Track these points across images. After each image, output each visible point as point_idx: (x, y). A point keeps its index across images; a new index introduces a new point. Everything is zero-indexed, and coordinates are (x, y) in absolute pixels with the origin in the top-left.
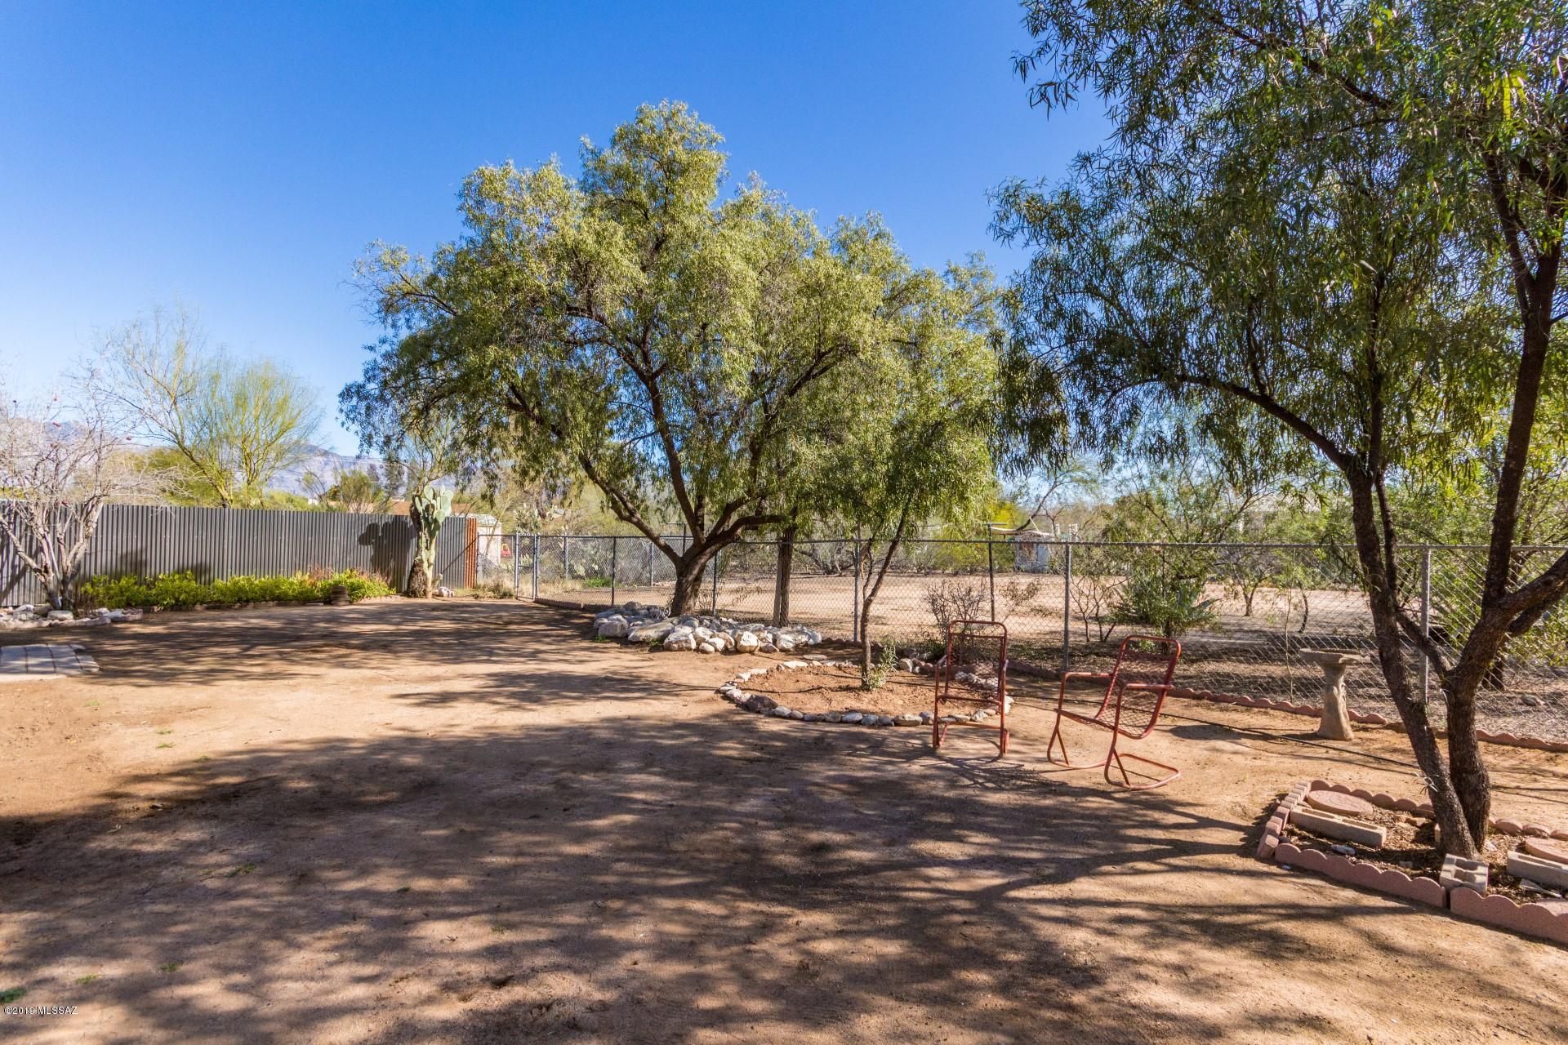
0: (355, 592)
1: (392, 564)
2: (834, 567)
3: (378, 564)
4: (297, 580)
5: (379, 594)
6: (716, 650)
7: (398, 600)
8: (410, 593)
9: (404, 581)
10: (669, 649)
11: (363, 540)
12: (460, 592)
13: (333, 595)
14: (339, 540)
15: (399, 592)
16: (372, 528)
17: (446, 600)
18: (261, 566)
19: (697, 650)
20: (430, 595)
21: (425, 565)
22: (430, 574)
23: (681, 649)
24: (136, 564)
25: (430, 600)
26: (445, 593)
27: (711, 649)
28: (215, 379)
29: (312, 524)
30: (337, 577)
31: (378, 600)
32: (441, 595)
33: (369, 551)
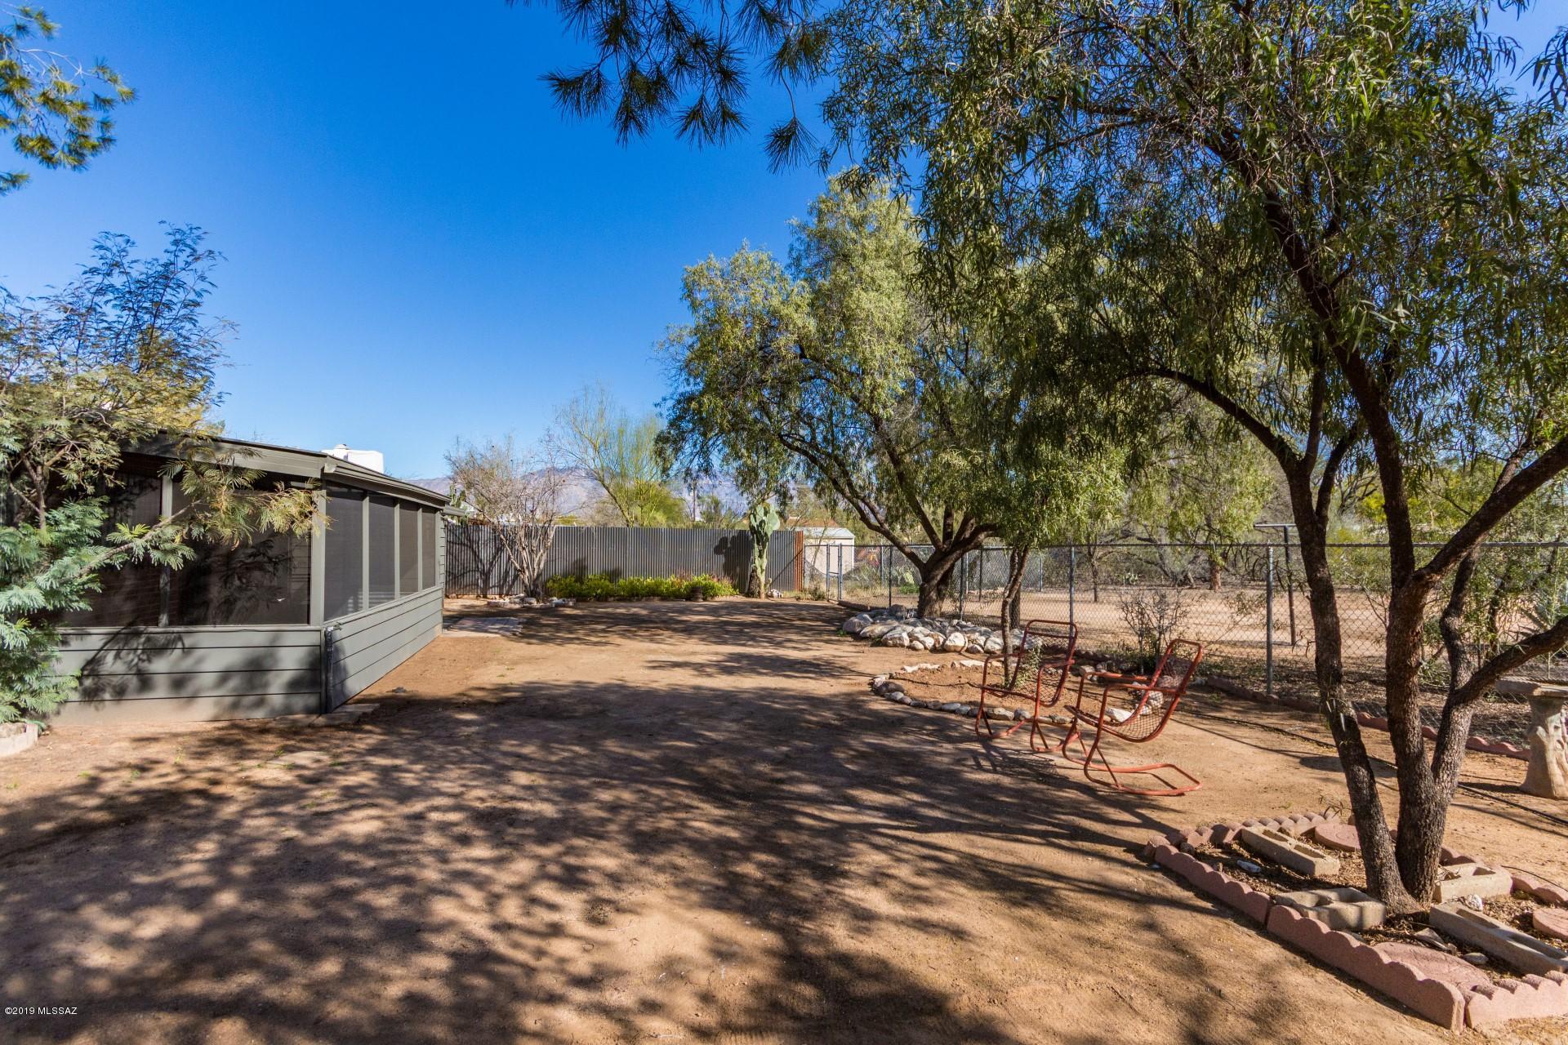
0: (706, 592)
1: (738, 569)
2: (1186, 577)
3: (728, 569)
4: (670, 580)
5: (726, 594)
6: (926, 648)
7: (740, 599)
8: (750, 594)
9: (745, 584)
10: (885, 644)
11: (717, 550)
12: (788, 594)
13: (693, 593)
14: (700, 549)
15: (741, 592)
16: (724, 540)
17: (776, 600)
18: (647, 572)
19: (909, 647)
20: (763, 596)
21: (759, 570)
22: (762, 578)
23: (895, 645)
24: (580, 570)
25: (763, 600)
26: (775, 594)
27: (921, 646)
28: (621, 432)
29: (683, 537)
30: (696, 579)
31: (724, 598)
32: (772, 596)
33: (721, 559)
